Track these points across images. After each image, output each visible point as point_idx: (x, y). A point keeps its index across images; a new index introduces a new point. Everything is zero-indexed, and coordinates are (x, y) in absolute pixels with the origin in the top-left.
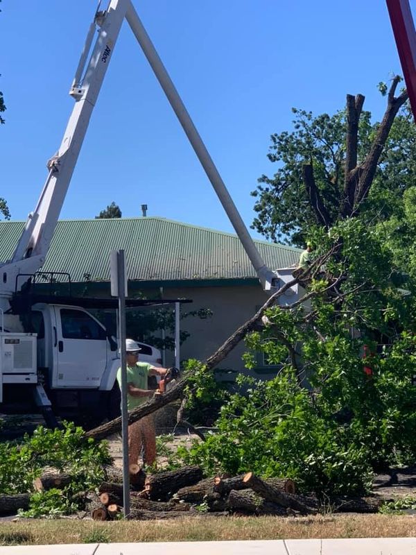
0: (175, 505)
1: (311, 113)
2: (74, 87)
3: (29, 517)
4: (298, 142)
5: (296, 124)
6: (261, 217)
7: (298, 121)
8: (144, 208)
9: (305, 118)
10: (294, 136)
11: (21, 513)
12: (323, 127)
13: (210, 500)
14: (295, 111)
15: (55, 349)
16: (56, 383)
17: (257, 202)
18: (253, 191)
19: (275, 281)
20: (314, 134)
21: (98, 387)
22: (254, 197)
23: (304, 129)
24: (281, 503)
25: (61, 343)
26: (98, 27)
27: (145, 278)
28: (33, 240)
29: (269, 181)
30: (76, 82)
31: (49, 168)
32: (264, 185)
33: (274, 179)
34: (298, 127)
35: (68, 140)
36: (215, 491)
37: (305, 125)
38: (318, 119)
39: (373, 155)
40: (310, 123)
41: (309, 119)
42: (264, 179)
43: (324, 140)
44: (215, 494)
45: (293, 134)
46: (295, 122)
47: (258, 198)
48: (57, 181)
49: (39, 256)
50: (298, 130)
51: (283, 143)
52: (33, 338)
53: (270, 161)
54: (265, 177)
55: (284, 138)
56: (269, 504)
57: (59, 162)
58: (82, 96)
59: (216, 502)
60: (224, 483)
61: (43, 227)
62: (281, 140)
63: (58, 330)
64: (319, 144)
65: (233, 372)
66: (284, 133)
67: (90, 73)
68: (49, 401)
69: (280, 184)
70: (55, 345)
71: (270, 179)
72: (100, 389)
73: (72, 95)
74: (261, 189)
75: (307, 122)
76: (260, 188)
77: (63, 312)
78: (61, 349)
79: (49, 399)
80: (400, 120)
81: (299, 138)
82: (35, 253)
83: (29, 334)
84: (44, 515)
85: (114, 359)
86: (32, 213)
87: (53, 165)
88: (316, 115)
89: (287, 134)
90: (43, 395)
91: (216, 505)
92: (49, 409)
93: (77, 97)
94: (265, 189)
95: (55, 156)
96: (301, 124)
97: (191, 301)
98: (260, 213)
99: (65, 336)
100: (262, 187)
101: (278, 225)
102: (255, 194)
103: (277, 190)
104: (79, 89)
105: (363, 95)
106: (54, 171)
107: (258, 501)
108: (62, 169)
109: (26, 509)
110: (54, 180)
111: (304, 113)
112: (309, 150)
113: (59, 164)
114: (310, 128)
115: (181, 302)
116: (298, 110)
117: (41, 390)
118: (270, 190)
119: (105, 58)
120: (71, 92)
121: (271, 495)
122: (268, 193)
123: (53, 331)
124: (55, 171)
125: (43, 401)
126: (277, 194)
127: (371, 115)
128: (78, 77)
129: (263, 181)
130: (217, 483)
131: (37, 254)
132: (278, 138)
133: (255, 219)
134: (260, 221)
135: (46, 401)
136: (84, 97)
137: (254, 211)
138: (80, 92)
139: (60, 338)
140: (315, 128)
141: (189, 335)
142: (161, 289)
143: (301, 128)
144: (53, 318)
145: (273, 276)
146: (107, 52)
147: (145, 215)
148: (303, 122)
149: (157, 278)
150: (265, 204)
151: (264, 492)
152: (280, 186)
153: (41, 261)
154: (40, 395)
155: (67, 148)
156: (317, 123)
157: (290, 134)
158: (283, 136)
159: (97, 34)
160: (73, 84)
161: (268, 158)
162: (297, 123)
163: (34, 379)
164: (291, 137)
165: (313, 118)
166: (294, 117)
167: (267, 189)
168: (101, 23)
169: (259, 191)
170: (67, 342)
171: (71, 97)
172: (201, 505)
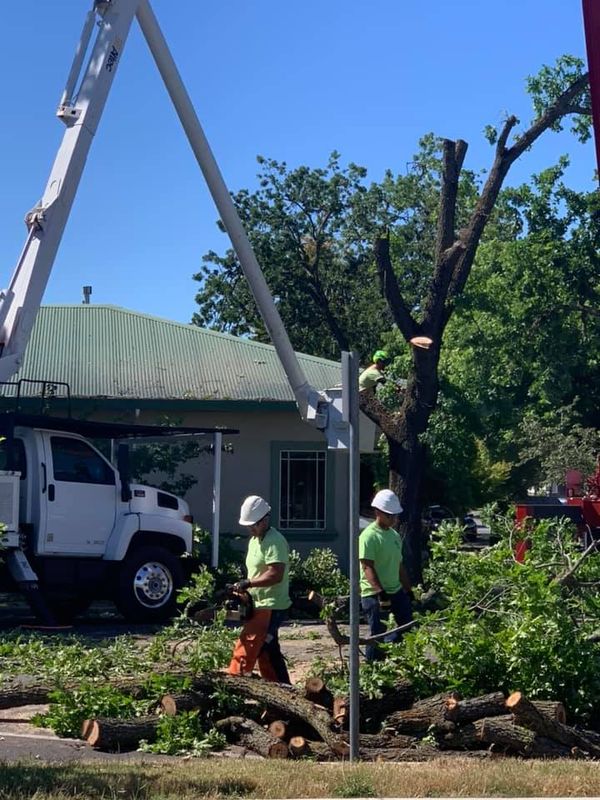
0: (390, 739)
1: (284, 164)
2: (64, 104)
3: (159, 753)
4: (264, 206)
5: (261, 180)
6: (204, 312)
7: (266, 176)
8: (88, 291)
9: (274, 172)
10: (258, 197)
11: (144, 746)
12: (300, 186)
13: (439, 733)
14: (262, 161)
15: (44, 497)
16: (43, 548)
17: (201, 290)
18: (197, 273)
19: (321, 406)
20: (287, 195)
21: (103, 555)
22: (197, 282)
23: (273, 187)
24: (561, 739)
25: (52, 488)
26: (98, 18)
27: (112, 394)
28: (5, 332)
29: (218, 261)
30: (66, 99)
31: (29, 225)
32: (212, 266)
33: (224, 256)
34: (265, 184)
35: (56, 184)
36: (446, 719)
37: (274, 181)
38: (294, 173)
39: (474, 230)
40: (282, 179)
41: (281, 173)
42: (211, 257)
43: (301, 204)
44: (448, 724)
45: (258, 193)
46: (260, 177)
47: (203, 284)
48: (41, 244)
49: (14, 356)
50: (264, 188)
51: (241, 206)
52: (14, 479)
53: (219, 230)
54: (213, 254)
55: (243, 200)
56: (542, 740)
57: (44, 216)
58: (76, 119)
59: (450, 734)
60: (461, 706)
61: (21, 312)
62: (238, 201)
63: (47, 467)
64: (294, 210)
65: (243, 537)
66: (243, 191)
67: (89, 84)
68: (34, 574)
69: (234, 265)
70: (44, 491)
71: (220, 257)
72: (105, 558)
73: (62, 117)
74: (207, 271)
75: (277, 177)
76: (205, 269)
77: (55, 441)
78: (52, 497)
79: (34, 570)
80: (411, 182)
81: (265, 200)
82: (8, 352)
83: (10, 472)
84: (183, 751)
85: (126, 514)
86: (5, 291)
87: (36, 219)
88: (292, 168)
89: (247, 193)
90: (24, 564)
91: (448, 740)
92: (35, 586)
93: (69, 121)
94: (212, 272)
95: (36, 207)
96: (269, 180)
97: (237, 432)
98: (203, 305)
99: (57, 477)
100: (208, 268)
101: (228, 324)
102: (198, 278)
103: (230, 274)
104: (72, 108)
105: (466, 141)
106: (36, 230)
107: (527, 735)
108: (48, 228)
109: (152, 740)
110: (36, 243)
111: (275, 164)
112: (279, 219)
113: (44, 219)
114: (281, 186)
115: (223, 432)
116: (265, 158)
117: (21, 557)
118: (220, 273)
119: (111, 65)
120: (60, 113)
121: (546, 727)
122: (217, 277)
123: (41, 469)
124: (38, 229)
125: (25, 574)
126: (229, 280)
127: (367, 173)
128: (71, 89)
129: (211, 260)
130: (452, 706)
131: (12, 353)
132: (234, 198)
133: (196, 315)
134: (202, 317)
135: (30, 575)
136: (80, 121)
137: (195, 302)
138: (74, 112)
139: (51, 480)
140: (289, 186)
141: (196, 482)
142: (138, 411)
143: (270, 186)
144: (41, 449)
145: (320, 399)
146: (113, 57)
147: (87, 301)
148: (272, 177)
149: (131, 396)
150: (212, 293)
151: (537, 722)
152: (234, 268)
153: (18, 363)
154: (21, 565)
155: (56, 197)
156: (294, 179)
157: (252, 193)
158: (241, 196)
159: (96, 29)
160: (63, 101)
161: (217, 226)
162: (264, 178)
163: (14, 541)
164: (254, 197)
165: (287, 173)
166: (260, 169)
167: (216, 272)
168: (103, 11)
169: (204, 273)
170: (61, 487)
171: (59, 119)
172: (424, 739)
